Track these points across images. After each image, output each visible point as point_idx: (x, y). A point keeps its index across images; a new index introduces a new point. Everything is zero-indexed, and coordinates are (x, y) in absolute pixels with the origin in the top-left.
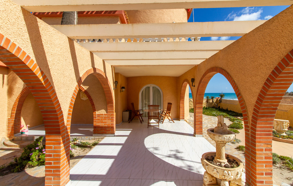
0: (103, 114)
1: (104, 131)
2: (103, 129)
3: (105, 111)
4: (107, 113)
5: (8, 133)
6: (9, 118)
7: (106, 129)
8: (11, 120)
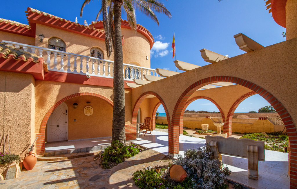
0: (129, 125)
1: (130, 137)
2: (129, 136)
3: (130, 122)
4: (132, 124)
5: (37, 149)
6: (38, 133)
7: (131, 136)
8: (40, 135)
